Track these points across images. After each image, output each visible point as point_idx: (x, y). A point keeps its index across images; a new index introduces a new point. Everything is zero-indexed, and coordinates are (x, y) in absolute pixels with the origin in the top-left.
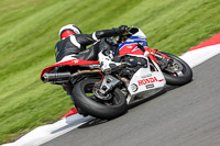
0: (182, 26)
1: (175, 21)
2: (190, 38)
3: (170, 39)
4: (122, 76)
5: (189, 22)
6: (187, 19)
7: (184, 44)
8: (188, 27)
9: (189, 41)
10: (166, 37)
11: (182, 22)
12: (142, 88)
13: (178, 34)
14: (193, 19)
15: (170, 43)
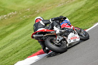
0: (24, 47)
1: (21, 44)
2: (28, 52)
3: (19, 52)
4: (64, 36)
5: (27, 45)
6: (27, 43)
7: (25, 55)
8: (27, 47)
9: (28, 54)
10: (17, 52)
11: (24, 45)
12: (72, 41)
13: (23, 50)
14: (29, 44)
15: (19, 54)
